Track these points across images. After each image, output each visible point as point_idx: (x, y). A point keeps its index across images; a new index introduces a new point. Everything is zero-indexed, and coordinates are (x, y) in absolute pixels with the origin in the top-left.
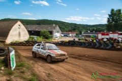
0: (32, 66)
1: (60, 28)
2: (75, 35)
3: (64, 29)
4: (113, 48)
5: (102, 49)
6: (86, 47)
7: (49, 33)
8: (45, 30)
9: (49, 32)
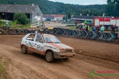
0: (5, 67)
1: (41, 8)
2: (61, 18)
3: (46, 10)
4: (117, 40)
5: (101, 41)
6: (79, 38)
7: (26, 16)
8: (20, 12)
9: (26, 14)
